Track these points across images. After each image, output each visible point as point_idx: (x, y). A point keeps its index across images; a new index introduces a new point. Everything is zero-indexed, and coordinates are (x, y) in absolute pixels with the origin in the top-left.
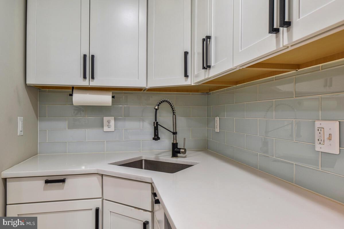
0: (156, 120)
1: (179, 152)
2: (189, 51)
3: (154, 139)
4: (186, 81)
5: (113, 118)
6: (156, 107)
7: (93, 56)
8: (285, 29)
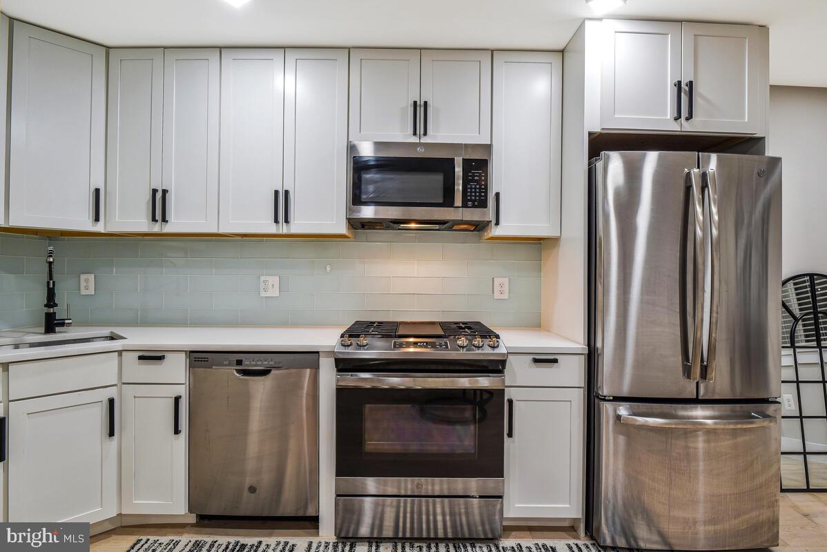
0: (51, 279)
2: (103, 188)
4: (94, 226)
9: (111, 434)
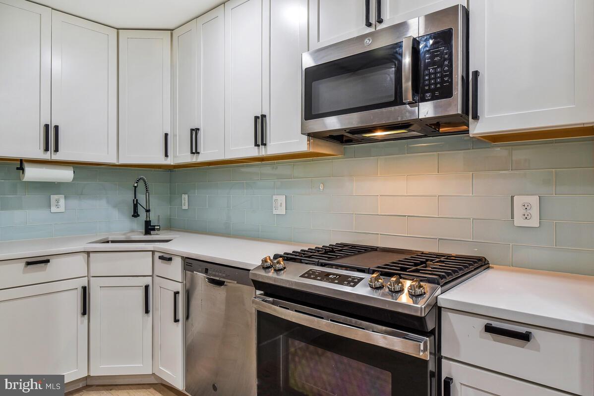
0: (135, 198)
1: (154, 229)
2: (169, 133)
3: (133, 216)
4: (165, 160)
5: (63, 196)
6: (136, 185)
7: (57, 128)
8: (263, 146)
9: (147, 311)
